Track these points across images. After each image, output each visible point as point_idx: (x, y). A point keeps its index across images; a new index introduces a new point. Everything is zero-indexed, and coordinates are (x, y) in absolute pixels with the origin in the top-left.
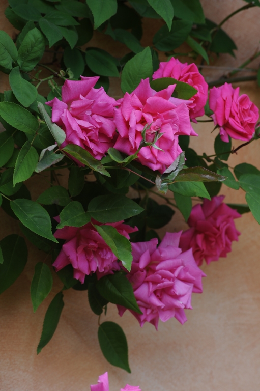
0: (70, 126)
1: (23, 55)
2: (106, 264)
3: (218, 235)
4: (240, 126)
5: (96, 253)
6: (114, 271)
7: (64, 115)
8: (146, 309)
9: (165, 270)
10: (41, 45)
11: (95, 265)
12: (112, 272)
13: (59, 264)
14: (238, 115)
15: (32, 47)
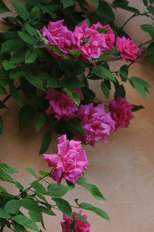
0: (51, 39)
1: (32, 17)
2: (69, 112)
3: (123, 112)
4: (130, 52)
5: (65, 107)
6: (73, 118)
7: (48, 34)
8: (88, 135)
9: (97, 116)
10: (39, 14)
11: (65, 112)
12: (73, 119)
13: (48, 111)
14: (129, 48)
15: (35, 14)
